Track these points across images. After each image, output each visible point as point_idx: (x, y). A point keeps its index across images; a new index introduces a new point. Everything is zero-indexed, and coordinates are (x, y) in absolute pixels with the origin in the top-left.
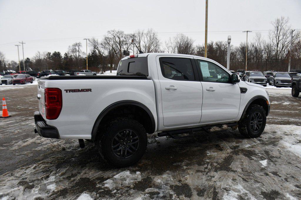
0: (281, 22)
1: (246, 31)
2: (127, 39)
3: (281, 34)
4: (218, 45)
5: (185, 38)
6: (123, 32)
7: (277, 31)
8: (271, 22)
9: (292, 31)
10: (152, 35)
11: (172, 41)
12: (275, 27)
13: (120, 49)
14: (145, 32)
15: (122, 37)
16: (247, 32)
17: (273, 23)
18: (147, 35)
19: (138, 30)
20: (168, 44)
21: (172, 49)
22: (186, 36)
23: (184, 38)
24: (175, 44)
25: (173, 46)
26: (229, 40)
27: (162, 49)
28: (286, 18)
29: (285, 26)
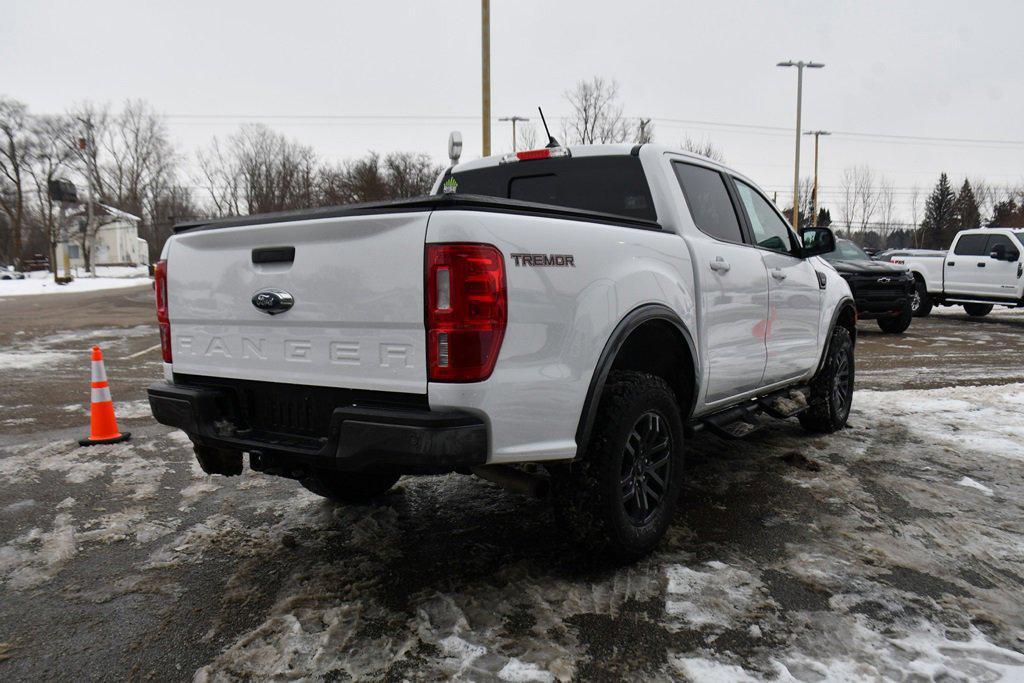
0: (595, 95)
1: (511, 116)
2: (45, 136)
3: (597, 131)
4: (397, 168)
5: (275, 141)
6: (23, 107)
7: (586, 123)
8: (566, 93)
9: (642, 123)
10: (144, 125)
11: (223, 150)
12: (579, 110)
13: (14, 177)
14: (117, 111)
15: (21, 126)
16: (514, 120)
17: (570, 95)
18: (124, 125)
19: (85, 101)
20: (209, 162)
21: (224, 183)
22: (278, 133)
23: (268, 141)
24: (235, 163)
25: (227, 170)
26: (455, 147)
27: (188, 179)
28: (607, 84)
29: (606, 106)
